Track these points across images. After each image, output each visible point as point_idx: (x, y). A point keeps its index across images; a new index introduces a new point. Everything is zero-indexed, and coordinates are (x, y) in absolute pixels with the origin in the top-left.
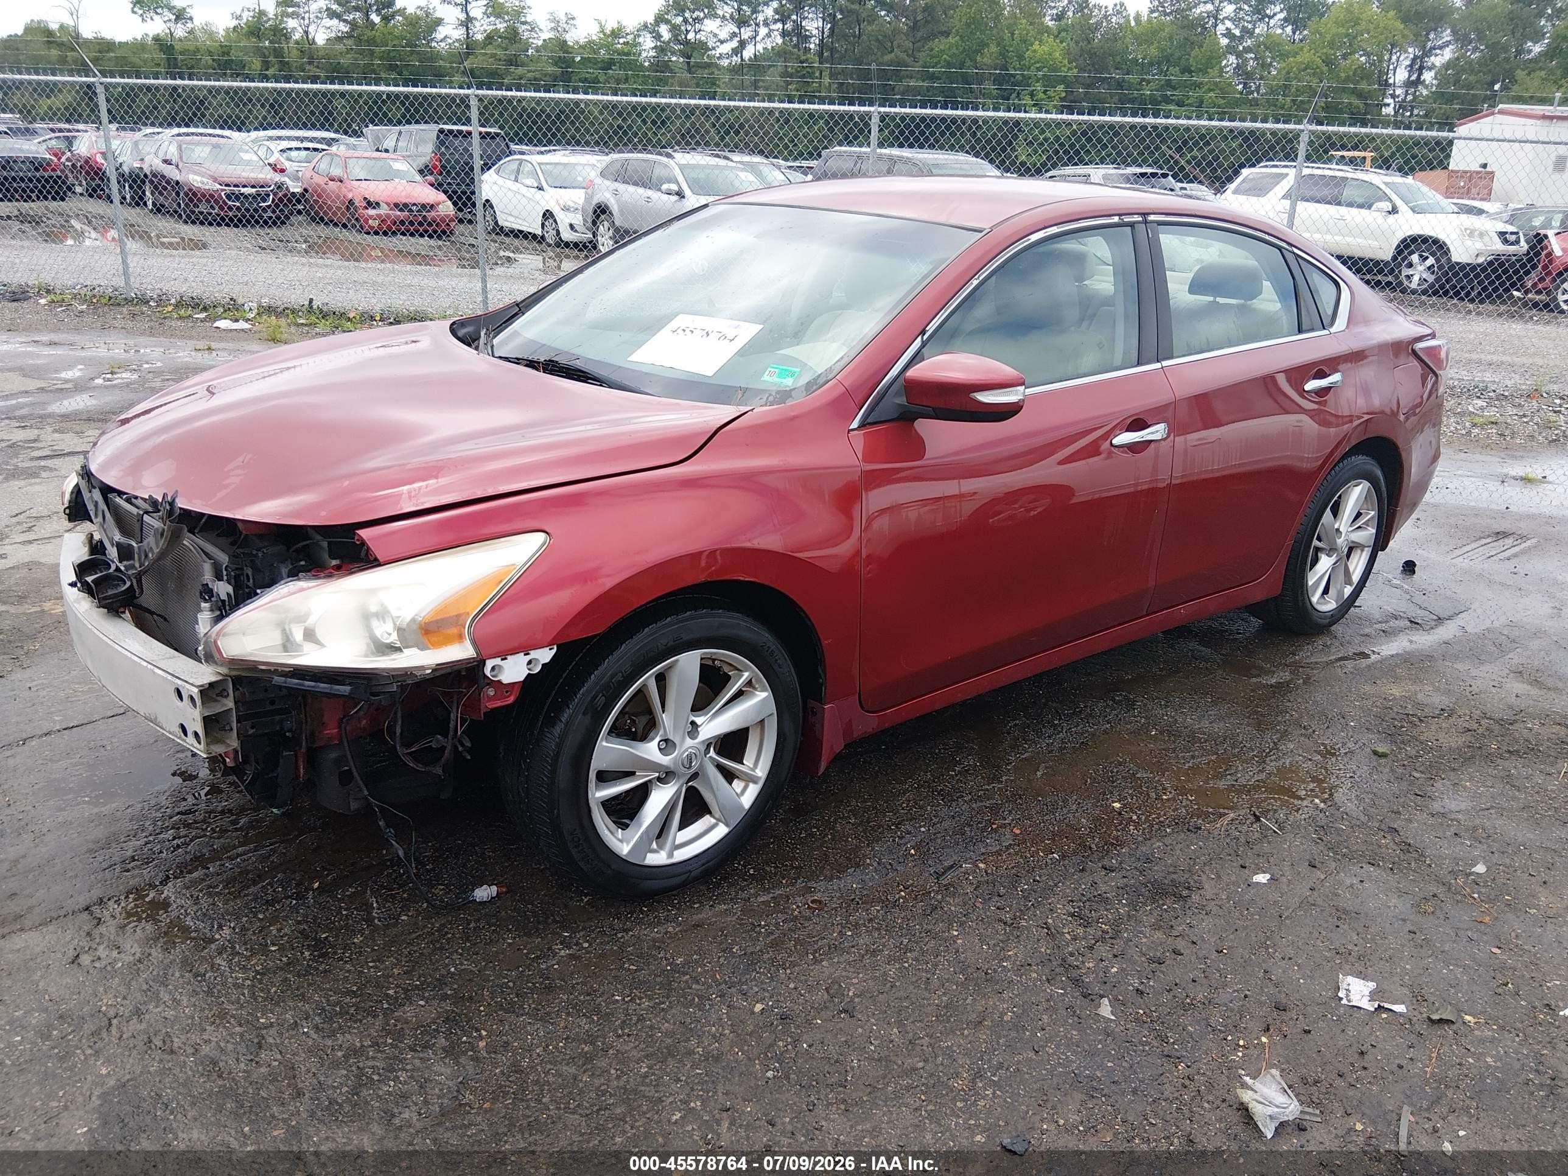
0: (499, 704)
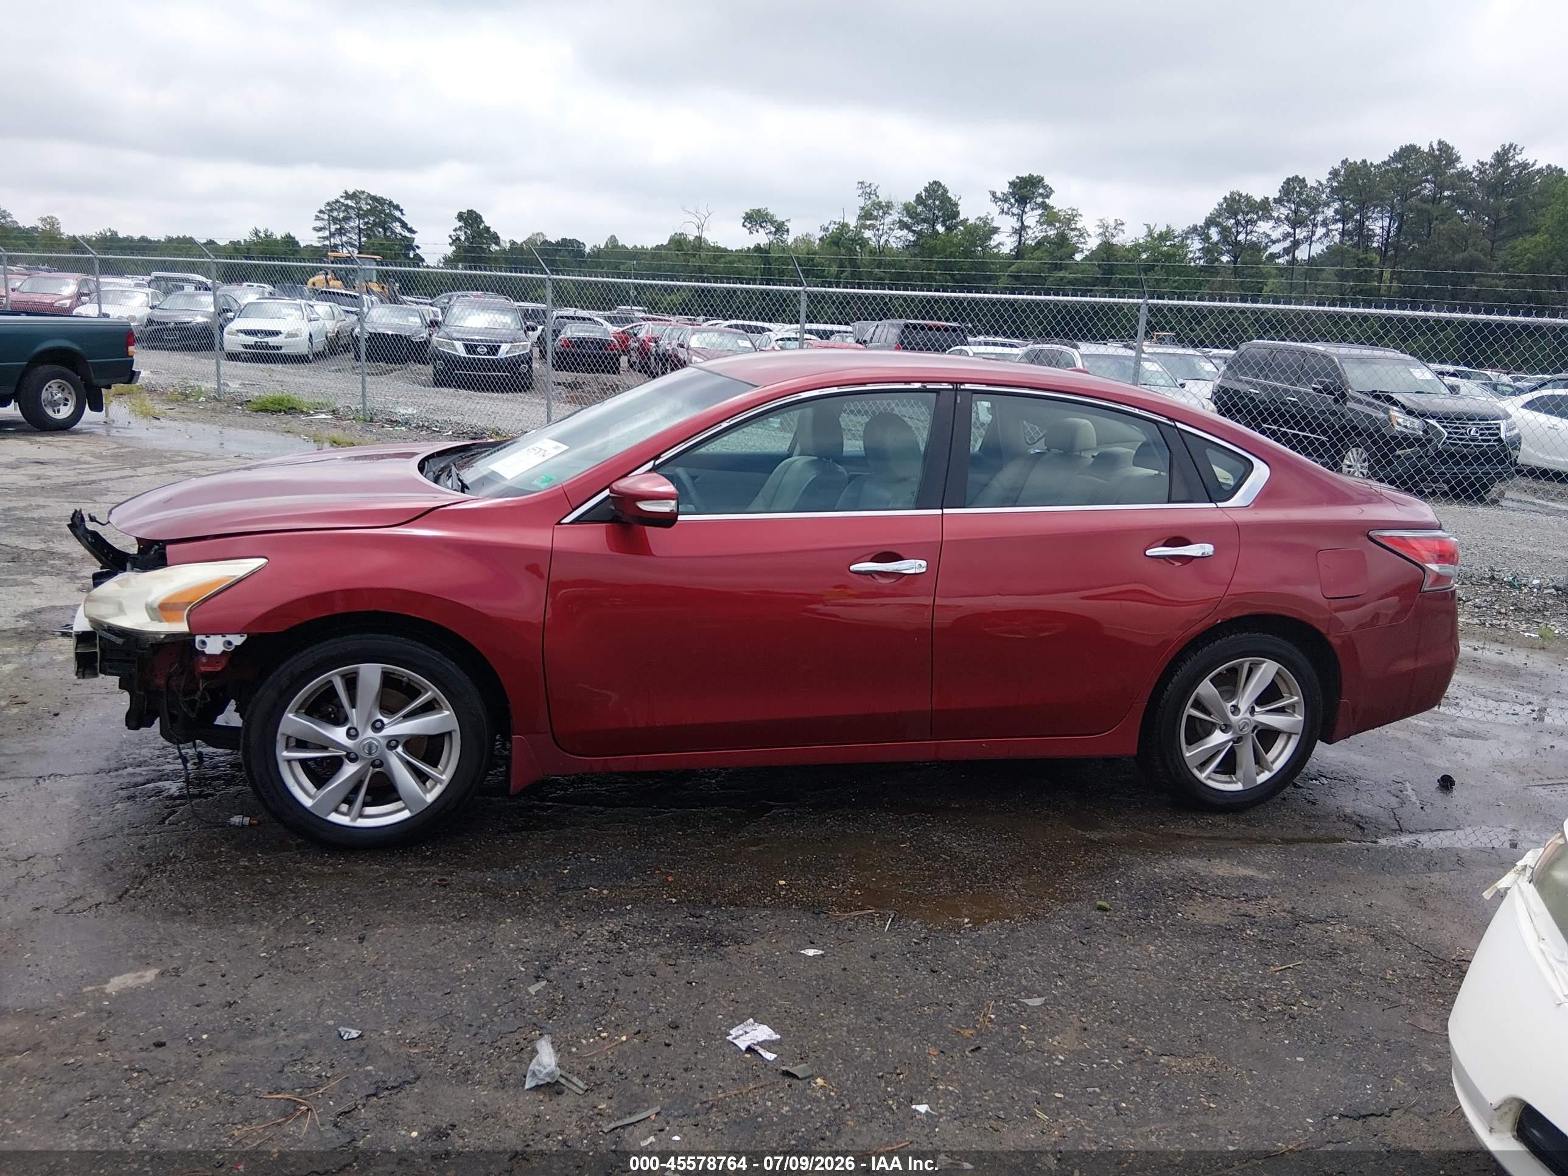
0: (209, 669)
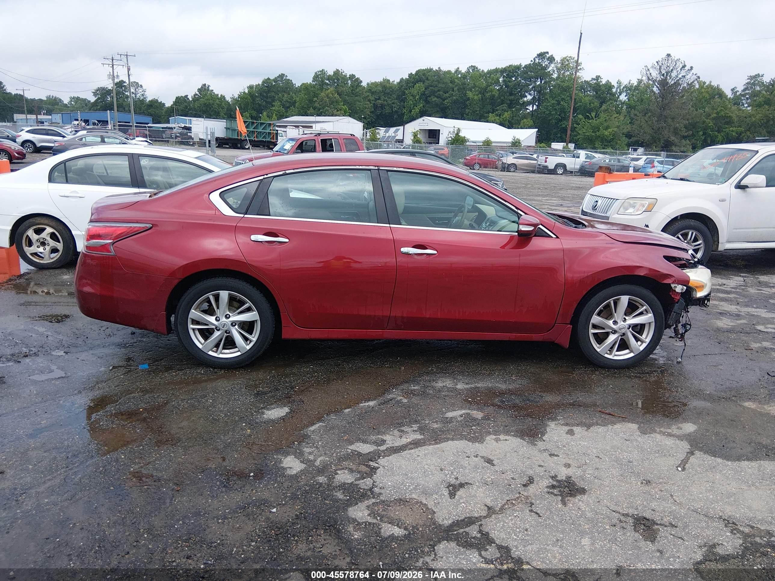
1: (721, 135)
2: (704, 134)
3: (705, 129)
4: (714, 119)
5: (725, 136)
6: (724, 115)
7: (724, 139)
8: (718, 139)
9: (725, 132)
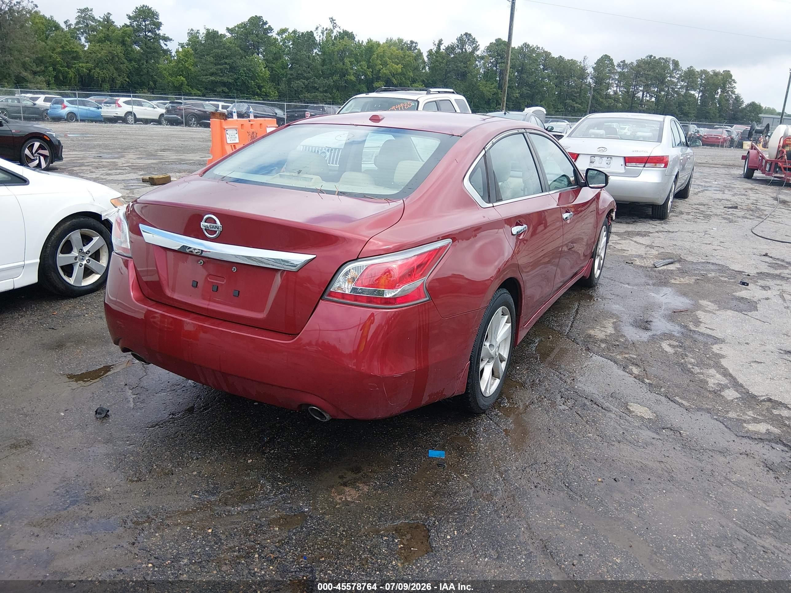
1: (72, 71)
2: (54, 69)
3: (54, 64)
4: (59, 53)
5: (77, 72)
6: (70, 50)
7: (76, 75)
8: (70, 76)
9: (75, 67)
